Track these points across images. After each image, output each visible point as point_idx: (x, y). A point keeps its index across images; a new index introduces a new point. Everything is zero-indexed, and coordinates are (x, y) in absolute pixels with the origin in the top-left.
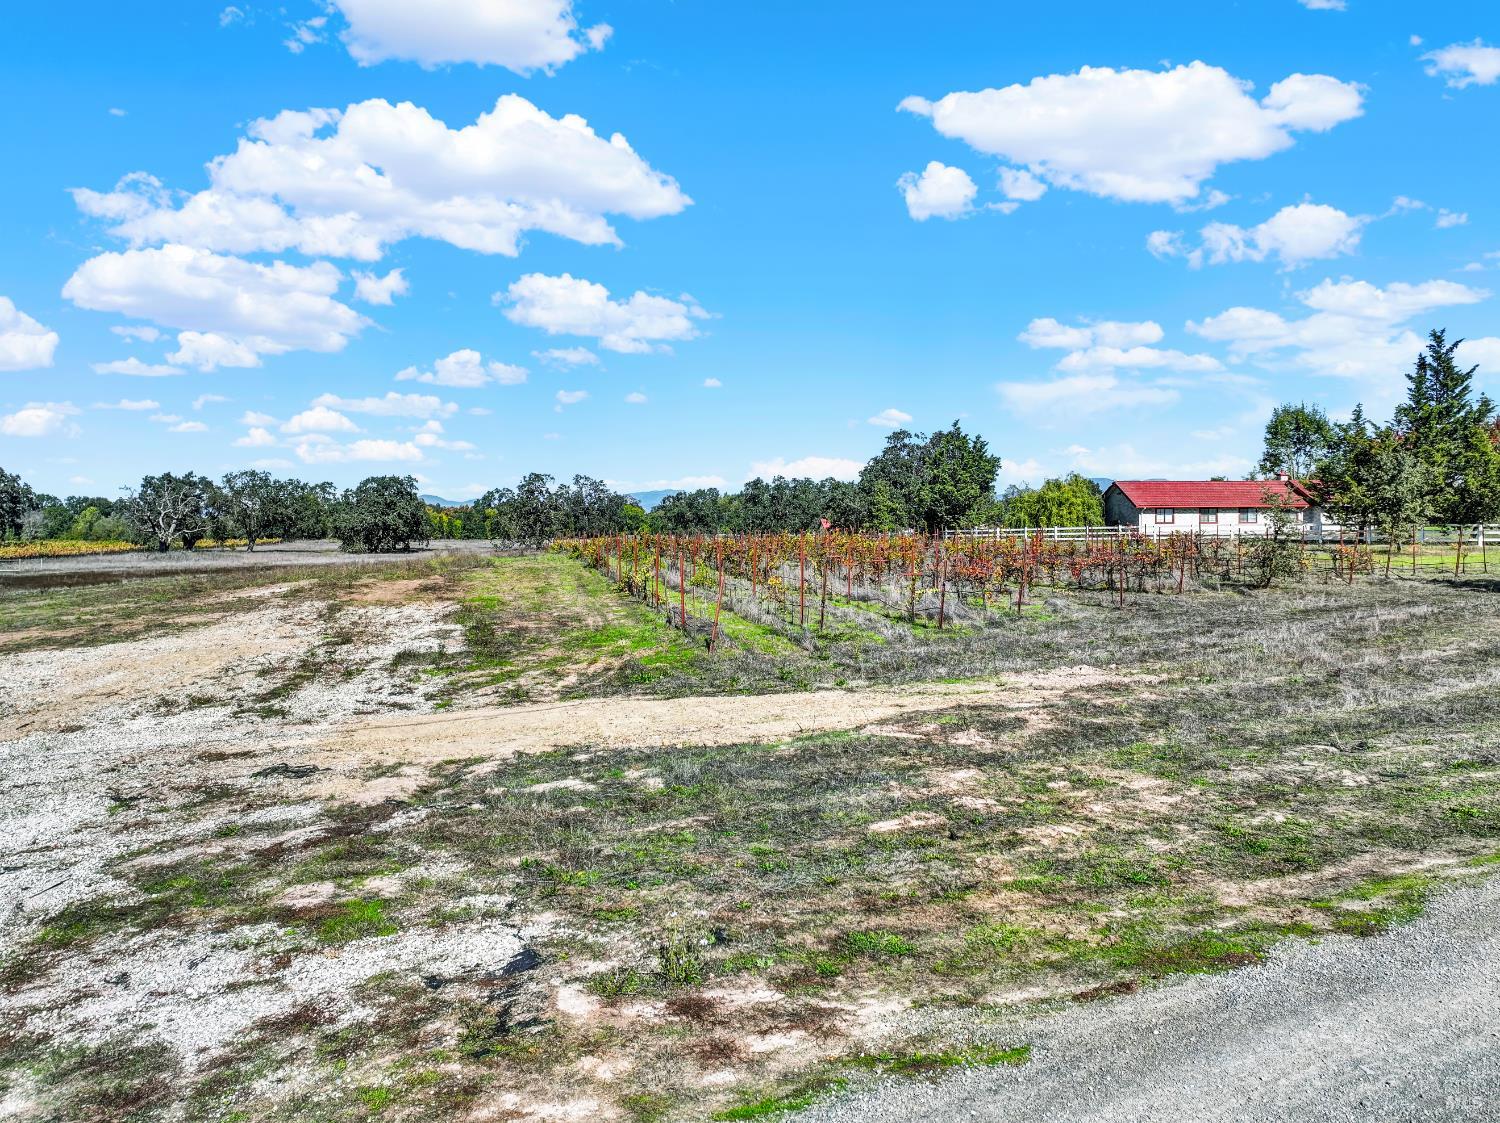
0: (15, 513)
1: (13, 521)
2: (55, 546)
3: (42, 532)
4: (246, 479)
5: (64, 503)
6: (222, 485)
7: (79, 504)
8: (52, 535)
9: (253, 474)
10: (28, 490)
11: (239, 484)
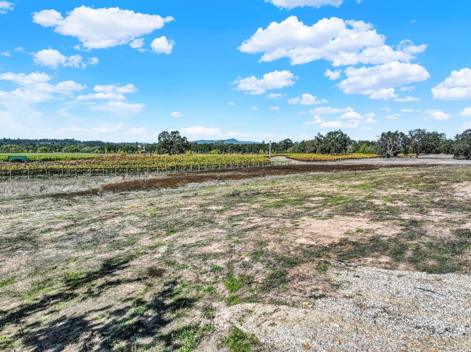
0: (345, 146)
1: (345, 148)
2: (355, 155)
3: (352, 151)
4: (416, 132)
5: (357, 142)
6: (408, 135)
7: (362, 143)
8: (354, 152)
9: (419, 130)
10: (349, 138)
11: (414, 134)
